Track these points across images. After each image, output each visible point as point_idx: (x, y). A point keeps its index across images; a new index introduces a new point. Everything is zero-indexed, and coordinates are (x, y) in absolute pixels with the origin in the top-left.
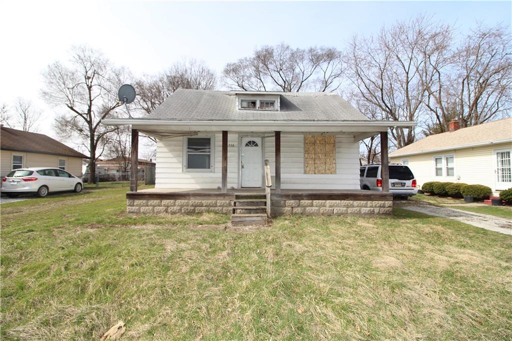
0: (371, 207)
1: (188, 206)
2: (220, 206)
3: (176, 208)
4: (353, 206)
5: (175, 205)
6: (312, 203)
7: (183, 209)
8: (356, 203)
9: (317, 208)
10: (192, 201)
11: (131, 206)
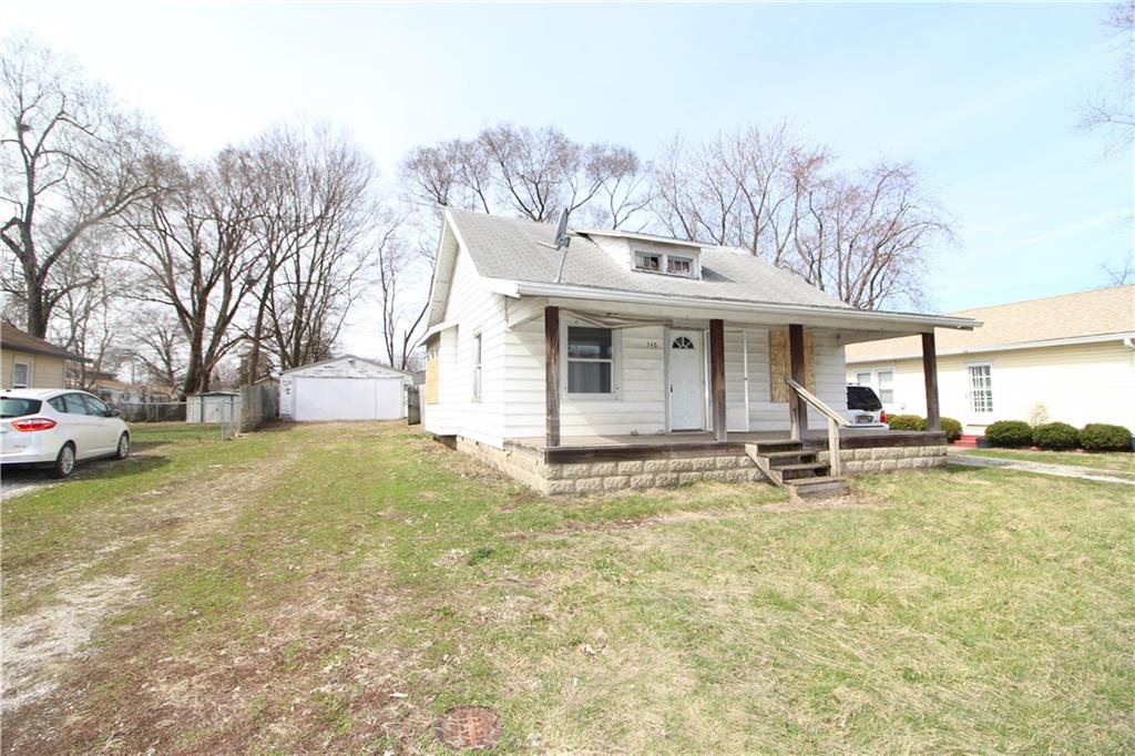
0: (924, 456)
1: (665, 472)
2: (721, 469)
3: (646, 478)
4: (903, 457)
5: (642, 472)
6: (854, 454)
7: (657, 478)
8: (907, 450)
9: (860, 463)
10: (675, 461)
11: (555, 479)
